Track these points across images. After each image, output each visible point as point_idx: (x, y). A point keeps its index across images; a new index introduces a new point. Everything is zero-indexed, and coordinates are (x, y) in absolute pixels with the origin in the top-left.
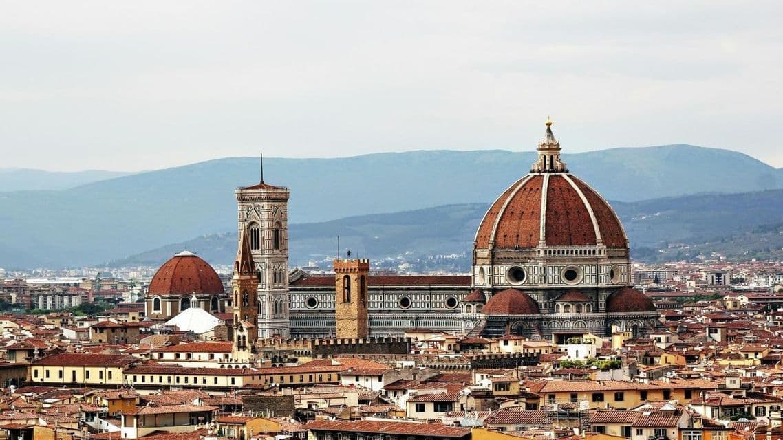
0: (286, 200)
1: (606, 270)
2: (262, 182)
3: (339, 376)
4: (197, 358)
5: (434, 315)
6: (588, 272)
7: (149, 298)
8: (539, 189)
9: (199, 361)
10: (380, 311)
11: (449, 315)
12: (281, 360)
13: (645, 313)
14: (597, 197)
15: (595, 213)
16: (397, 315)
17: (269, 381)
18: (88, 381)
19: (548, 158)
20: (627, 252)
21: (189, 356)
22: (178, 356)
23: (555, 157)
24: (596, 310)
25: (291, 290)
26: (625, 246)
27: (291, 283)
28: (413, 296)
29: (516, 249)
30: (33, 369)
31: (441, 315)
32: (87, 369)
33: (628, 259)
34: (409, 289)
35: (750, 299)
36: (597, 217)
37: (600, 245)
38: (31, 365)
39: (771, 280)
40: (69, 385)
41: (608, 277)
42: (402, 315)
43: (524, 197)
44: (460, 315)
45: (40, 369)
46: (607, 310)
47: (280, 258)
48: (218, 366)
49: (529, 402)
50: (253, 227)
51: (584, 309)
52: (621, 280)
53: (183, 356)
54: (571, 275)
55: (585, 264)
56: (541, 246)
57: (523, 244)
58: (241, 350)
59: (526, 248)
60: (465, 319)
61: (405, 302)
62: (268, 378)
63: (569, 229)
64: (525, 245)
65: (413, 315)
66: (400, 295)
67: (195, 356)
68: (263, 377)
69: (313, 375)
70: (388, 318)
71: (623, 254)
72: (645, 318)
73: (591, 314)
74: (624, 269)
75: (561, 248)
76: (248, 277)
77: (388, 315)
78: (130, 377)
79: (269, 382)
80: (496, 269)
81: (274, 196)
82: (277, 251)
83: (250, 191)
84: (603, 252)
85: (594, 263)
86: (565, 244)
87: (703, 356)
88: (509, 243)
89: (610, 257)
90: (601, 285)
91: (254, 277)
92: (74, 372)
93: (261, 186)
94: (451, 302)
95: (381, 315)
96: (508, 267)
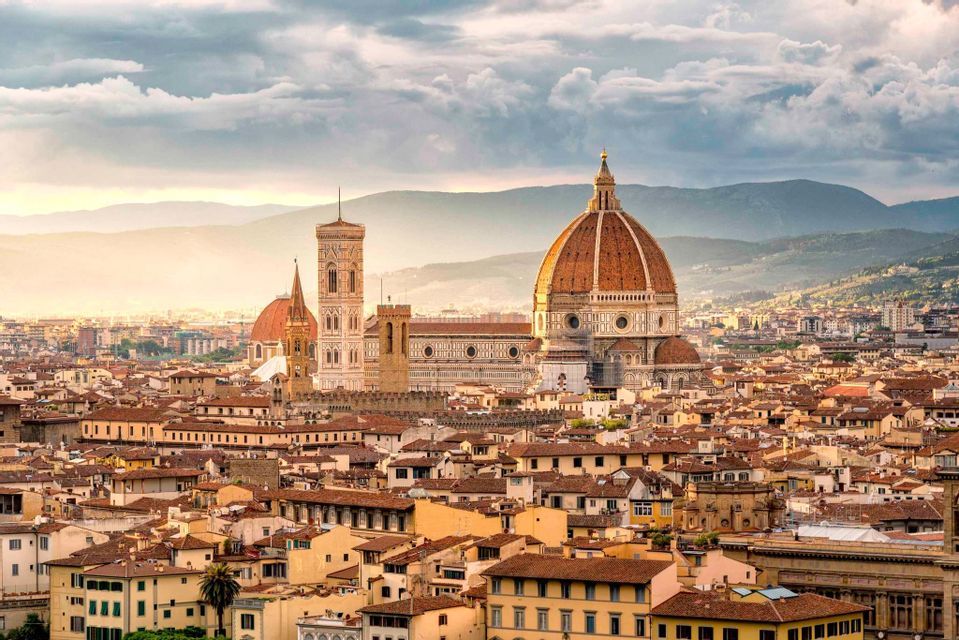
0: (361, 238)
1: (655, 318)
2: (340, 219)
3: (363, 435)
4: (238, 414)
5: (496, 365)
6: (637, 319)
7: (251, 344)
8: (594, 228)
9: (240, 416)
10: (448, 361)
11: (510, 366)
12: (314, 416)
13: (691, 365)
14: (648, 238)
15: (645, 254)
16: (464, 366)
17: (295, 439)
18: (132, 438)
19: (603, 194)
20: (676, 298)
21: (231, 411)
22: (221, 410)
23: (609, 193)
24: (646, 362)
25: (366, 337)
26: (674, 292)
27: (368, 330)
28: (479, 345)
29: (572, 293)
30: (84, 423)
31: (502, 366)
32: (131, 424)
33: (676, 305)
34: (474, 337)
35: (821, 349)
36: (648, 260)
37: (649, 290)
38: (82, 420)
39: (859, 327)
40: (113, 442)
41: (657, 325)
42: (467, 365)
43: (580, 236)
44: (520, 366)
45: (89, 423)
46: (655, 362)
47: (355, 302)
48: (255, 422)
49: (506, 467)
50: (332, 268)
51: (634, 360)
52: (668, 329)
53: (226, 411)
54: (622, 322)
55: (635, 311)
56: (595, 292)
57: (578, 288)
58: (278, 404)
59: (581, 292)
60: (524, 370)
61: (471, 351)
62: (294, 436)
63: (620, 272)
64: (580, 289)
65: (478, 366)
66: (468, 343)
67: (236, 411)
68: (289, 436)
69: (338, 433)
70: (455, 369)
71: (672, 300)
72: (691, 371)
73: (640, 366)
74: (672, 317)
75: (613, 293)
76: (300, 324)
77: (454, 365)
78: (170, 434)
79: (295, 442)
80: (553, 316)
81: (350, 234)
82: (353, 294)
83: (328, 228)
84: (651, 297)
85: (644, 310)
86: (617, 289)
87: (717, 414)
88: (565, 287)
89: (660, 304)
90: (650, 334)
91: (306, 324)
92: (120, 428)
93: (339, 223)
94: (513, 352)
95: (449, 365)
96: (564, 313)
